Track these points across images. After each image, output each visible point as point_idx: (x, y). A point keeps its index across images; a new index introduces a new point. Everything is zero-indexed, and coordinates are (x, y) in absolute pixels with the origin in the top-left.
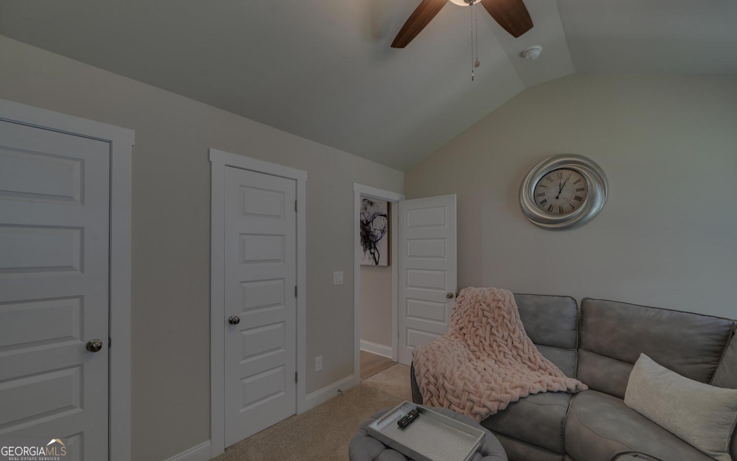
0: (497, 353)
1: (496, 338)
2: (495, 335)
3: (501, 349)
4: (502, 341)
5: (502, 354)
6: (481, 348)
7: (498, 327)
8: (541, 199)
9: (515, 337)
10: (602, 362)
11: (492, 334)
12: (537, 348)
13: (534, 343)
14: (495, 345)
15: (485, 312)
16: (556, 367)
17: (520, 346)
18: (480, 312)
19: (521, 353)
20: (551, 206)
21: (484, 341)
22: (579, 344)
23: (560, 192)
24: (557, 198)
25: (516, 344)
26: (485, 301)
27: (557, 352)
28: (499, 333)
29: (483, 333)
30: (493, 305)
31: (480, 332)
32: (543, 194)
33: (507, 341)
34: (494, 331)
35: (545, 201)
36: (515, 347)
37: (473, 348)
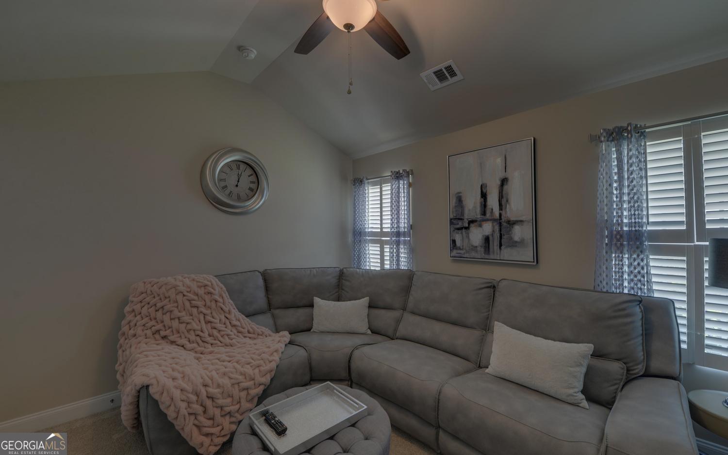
0: (221, 339)
1: (213, 325)
2: (211, 322)
3: (222, 333)
4: (221, 325)
5: (226, 337)
6: (200, 342)
7: (211, 313)
8: (223, 184)
9: (232, 317)
10: (291, 312)
11: (207, 322)
12: (250, 319)
13: (247, 316)
14: (215, 332)
15: (192, 302)
16: (267, 329)
17: (238, 323)
18: (187, 304)
19: (241, 329)
20: (231, 192)
21: (201, 334)
22: (270, 306)
23: (238, 181)
24: (237, 186)
25: (235, 322)
26: (189, 290)
27: (260, 318)
28: (216, 319)
29: (197, 325)
30: (201, 292)
31: (195, 325)
32: (224, 180)
33: (225, 324)
34: (209, 318)
35: (226, 187)
36: (234, 326)
37: (189, 346)
